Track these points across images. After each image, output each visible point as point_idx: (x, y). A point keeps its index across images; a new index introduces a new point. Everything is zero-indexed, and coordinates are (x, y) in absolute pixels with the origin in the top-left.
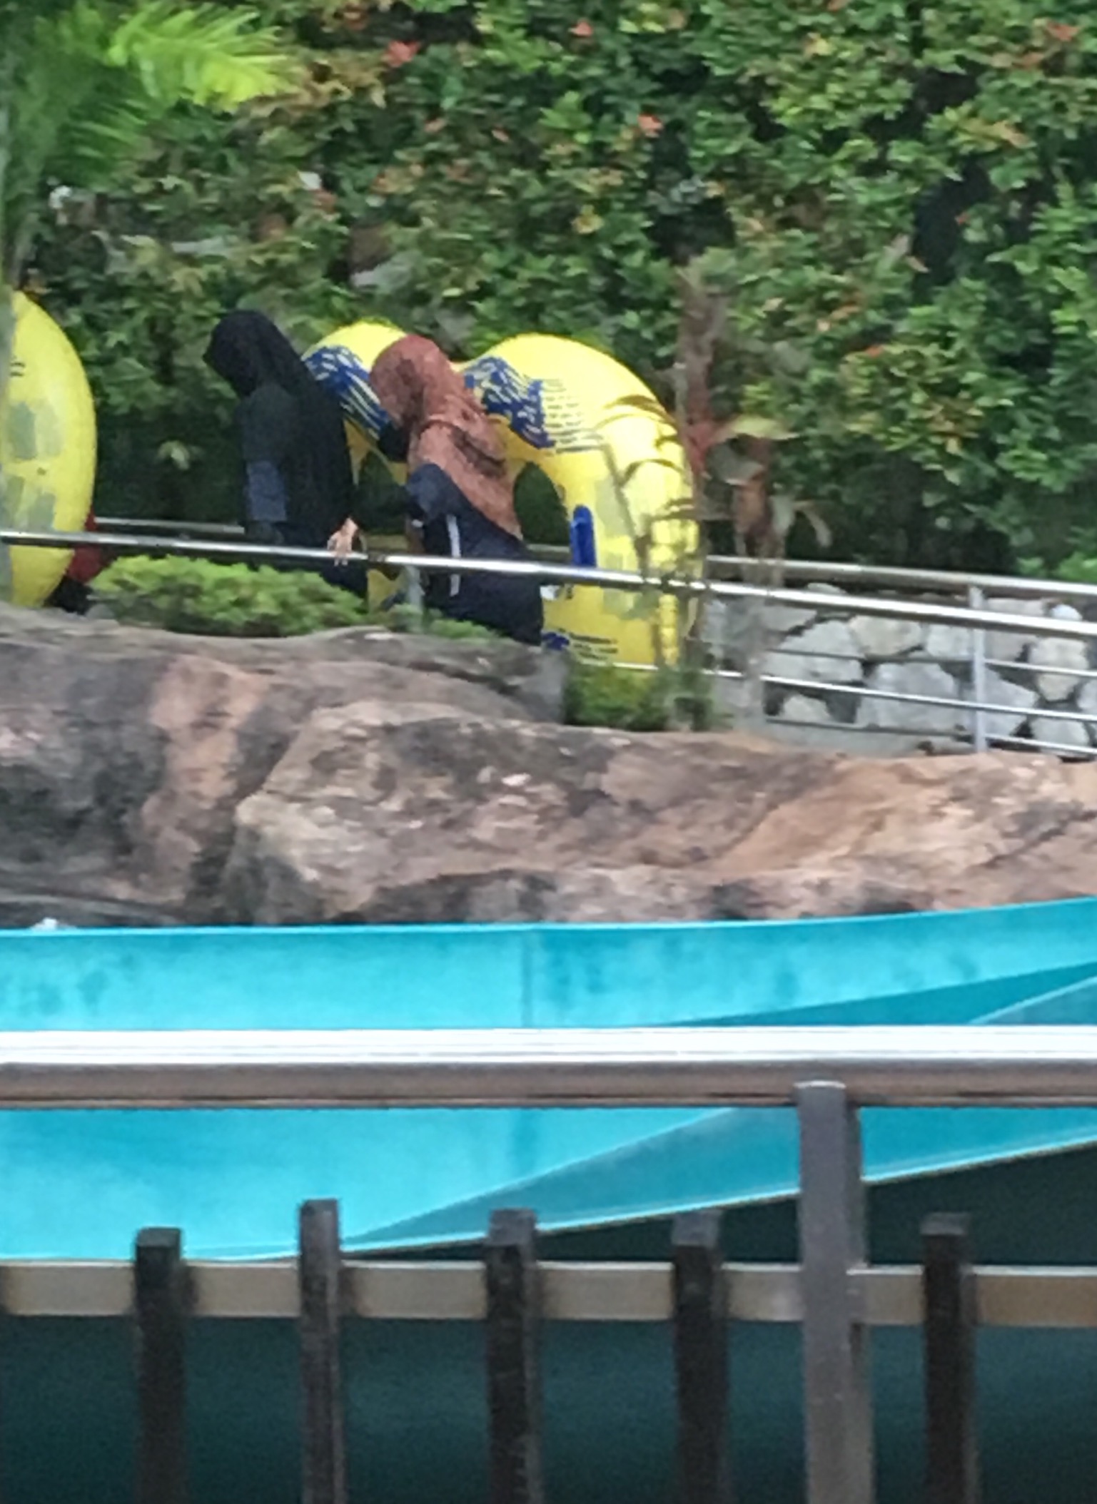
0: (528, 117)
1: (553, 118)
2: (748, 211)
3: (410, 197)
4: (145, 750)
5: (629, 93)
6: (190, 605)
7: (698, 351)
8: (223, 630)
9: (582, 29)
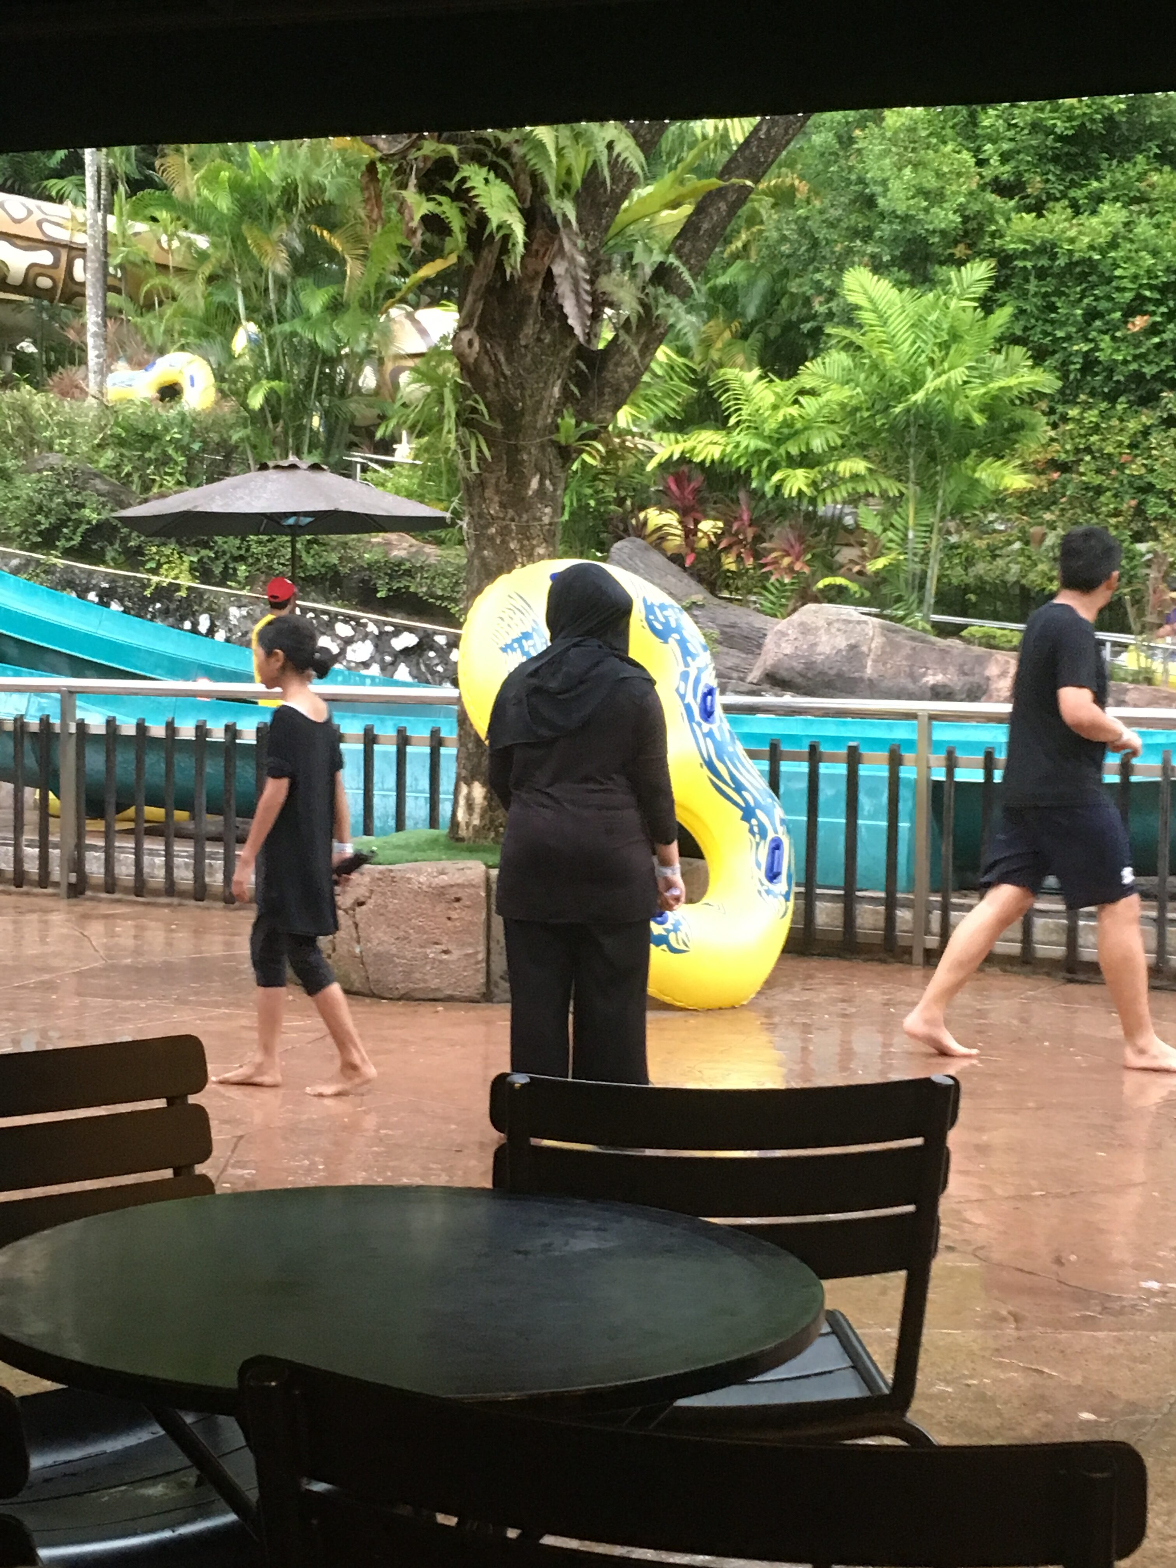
0: (1093, 499)
1: (1102, 499)
2: (1165, 530)
3: (1054, 522)
4: (982, 682)
5: (1127, 493)
6: (992, 642)
7: (1159, 572)
8: (1002, 649)
9: (1114, 472)
